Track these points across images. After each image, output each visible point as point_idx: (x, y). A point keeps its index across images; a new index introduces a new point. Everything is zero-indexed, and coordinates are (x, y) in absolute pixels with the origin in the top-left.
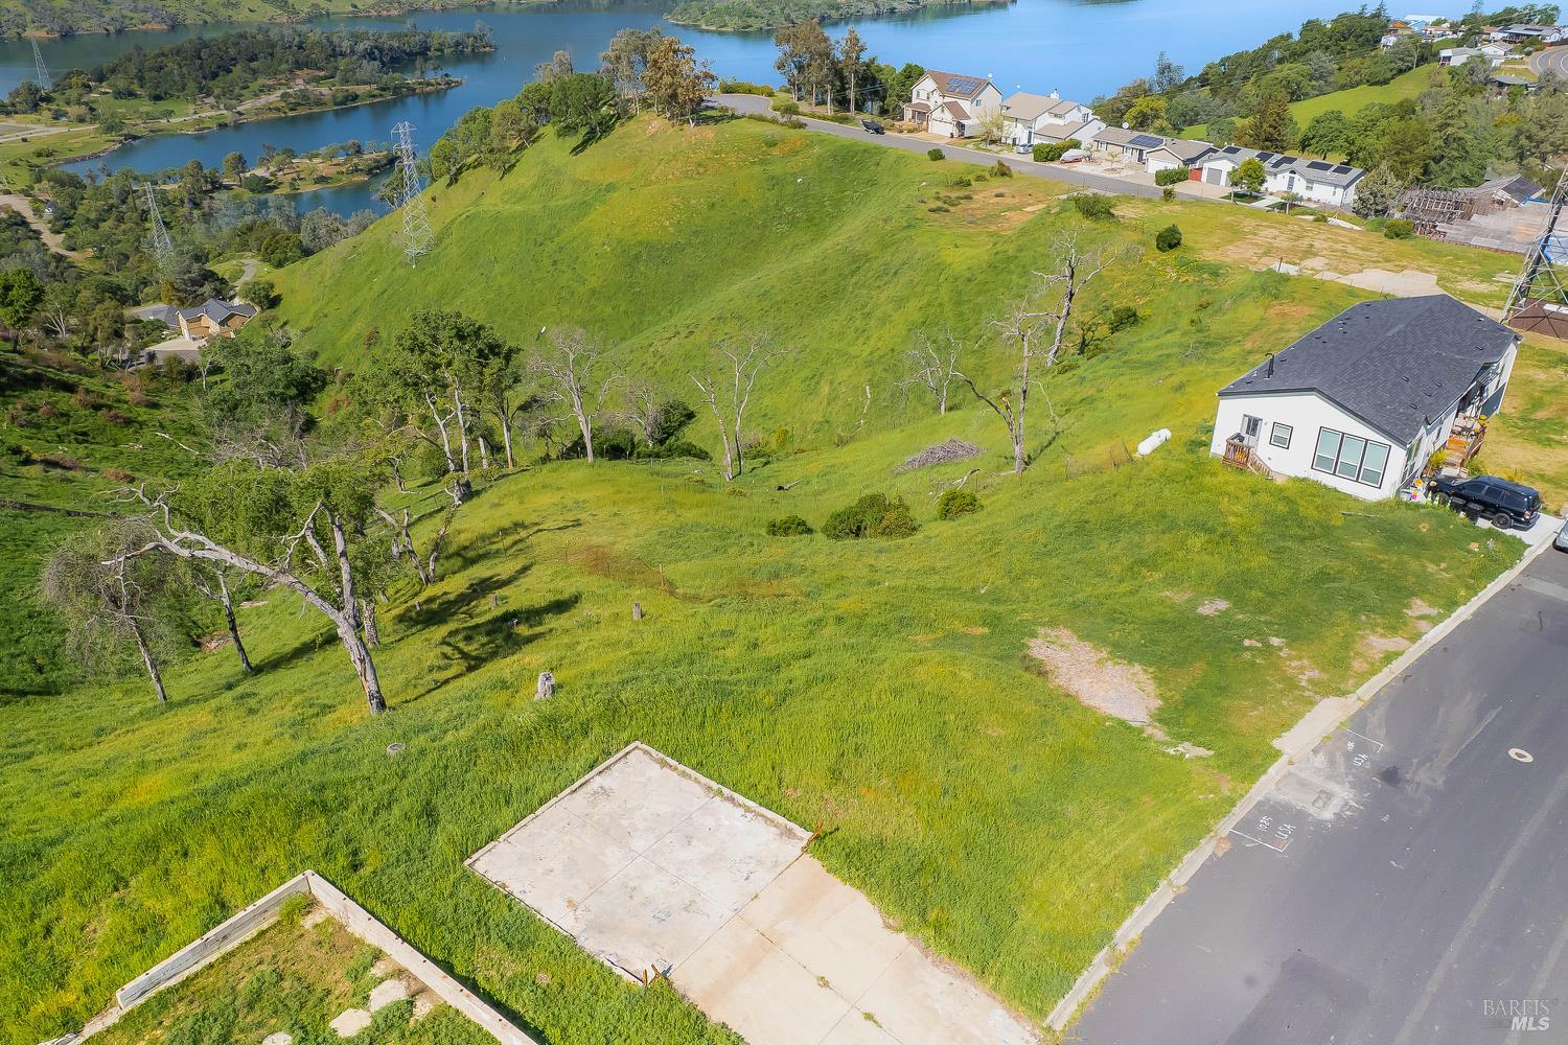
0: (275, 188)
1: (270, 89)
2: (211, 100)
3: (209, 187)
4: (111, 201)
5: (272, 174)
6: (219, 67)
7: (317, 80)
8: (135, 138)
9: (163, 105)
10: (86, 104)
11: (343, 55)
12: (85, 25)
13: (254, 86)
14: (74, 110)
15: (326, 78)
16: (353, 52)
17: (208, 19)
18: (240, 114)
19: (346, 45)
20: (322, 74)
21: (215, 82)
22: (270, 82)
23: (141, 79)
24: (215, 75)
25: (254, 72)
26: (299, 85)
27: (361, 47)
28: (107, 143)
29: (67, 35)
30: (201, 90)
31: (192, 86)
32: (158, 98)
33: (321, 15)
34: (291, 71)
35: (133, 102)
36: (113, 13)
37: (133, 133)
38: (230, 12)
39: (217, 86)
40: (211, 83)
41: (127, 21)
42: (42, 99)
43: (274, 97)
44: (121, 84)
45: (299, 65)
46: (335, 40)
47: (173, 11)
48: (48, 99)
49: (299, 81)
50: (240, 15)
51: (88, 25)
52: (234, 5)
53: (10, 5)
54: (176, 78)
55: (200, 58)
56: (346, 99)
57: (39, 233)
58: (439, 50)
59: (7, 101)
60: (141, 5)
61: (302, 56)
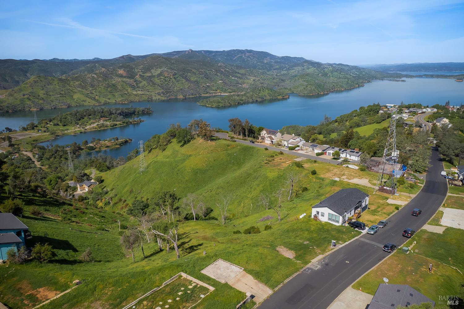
0: (95, 149)
1: (94, 123)
2: (78, 126)
3: (78, 149)
4: (53, 153)
5: (95, 145)
6: (81, 117)
7: (106, 121)
8: (58, 136)
9: (66, 127)
10: (46, 127)
11: (113, 114)
12: (46, 107)
13: (90, 122)
14: (43, 129)
15: (109, 120)
16: (116, 113)
17: (78, 104)
18: (86, 129)
19: (114, 111)
20: (107, 119)
21: (80, 121)
22: (94, 121)
23: (61, 121)
24: (80, 120)
25: (90, 118)
26: (101, 122)
27: (118, 112)
28: (52, 137)
29: (41, 109)
30: (76, 123)
31: (74, 122)
32: (64, 125)
33: (107, 103)
34: (99, 118)
35: (58, 127)
36: (54, 104)
38: (83, 103)
40: (78, 122)
41: (57, 106)
42: (35, 126)
43: (95, 125)
44: (55, 122)
45: (102, 117)
46: (111, 110)
47: (69, 103)
48: (36, 126)
49: (102, 121)
50: (86, 104)
51: (47, 107)
52: (85, 101)
53: (28, 103)
54: (70, 120)
55: (76, 115)
56: (114, 125)
57: (34, 162)
58: (138, 112)
59: (26, 127)
60: (61, 102)
61: (103, 115)
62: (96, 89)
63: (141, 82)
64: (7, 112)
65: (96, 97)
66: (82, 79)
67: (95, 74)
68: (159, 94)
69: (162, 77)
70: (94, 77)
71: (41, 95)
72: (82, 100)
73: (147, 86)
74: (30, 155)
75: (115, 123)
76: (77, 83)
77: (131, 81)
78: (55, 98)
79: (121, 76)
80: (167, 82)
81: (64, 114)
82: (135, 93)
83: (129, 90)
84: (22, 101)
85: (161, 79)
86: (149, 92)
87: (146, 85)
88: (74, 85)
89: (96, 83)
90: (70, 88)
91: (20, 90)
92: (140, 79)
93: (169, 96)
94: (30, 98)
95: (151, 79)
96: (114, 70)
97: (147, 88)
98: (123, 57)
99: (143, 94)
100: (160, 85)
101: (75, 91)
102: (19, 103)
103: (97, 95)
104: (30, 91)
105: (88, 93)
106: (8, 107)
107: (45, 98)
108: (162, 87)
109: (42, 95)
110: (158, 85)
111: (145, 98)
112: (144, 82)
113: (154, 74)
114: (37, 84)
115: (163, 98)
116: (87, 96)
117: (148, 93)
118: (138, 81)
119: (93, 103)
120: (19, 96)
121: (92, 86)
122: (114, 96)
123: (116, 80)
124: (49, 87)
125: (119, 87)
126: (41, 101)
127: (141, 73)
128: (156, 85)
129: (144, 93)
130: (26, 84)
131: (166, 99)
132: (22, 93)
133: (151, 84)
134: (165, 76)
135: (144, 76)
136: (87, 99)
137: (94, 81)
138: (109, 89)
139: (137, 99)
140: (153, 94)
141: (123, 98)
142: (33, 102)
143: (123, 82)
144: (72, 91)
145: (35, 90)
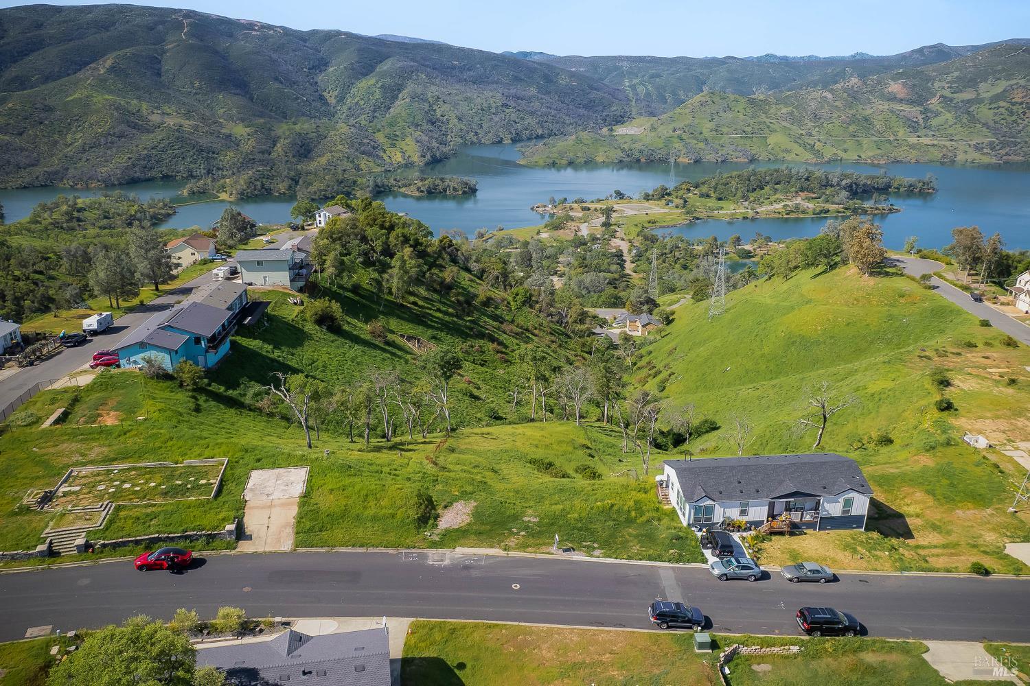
0: (753, 257)
1: (780, 201)
2: (746, 203)
4: (665, 251)
5: (755, 250)
6: (758, 186)
7: (809, 199)
8: (698, 219)
9: (721, 203)
10: (684, 198)
11: (832, 186)
12: (708, 157)
13: (772, 198)
14: (677, 201)
15: (816, 198)
16: (838, 185)
17: (772, 157)
18: (757, 213)
19: (835, 181)
20: (814, 195)
21: (753, 194)
22: (783, 197)
23: (715, 188)
24: (754, 190)
25: (776, 190)
26: (799, 200)
27: (844, 182)
28: (683, 220)
29: (697, 161)
30: (743, 197)
31: (739, 194)
32: (720, 199)
33: (837, 160)
34: (796, 192)
35: (708, 200)
36: (723, 152)
37: (698, 216)
38: (785, 155)
39: (752, 196)
40: (750, 194)
41: (729, 156)
42: (667, 194)
43: (779, 206)
44: (704, 189)
45: (802, 190)
46: (830, 177)
47: (753, 152)
48: (669, 194)
49: (799, 198)
50: (790, 157)
51: (710, 157)
52: (787, 151)
53: (677, 145)
54: (733, 190)
55: (749, 180)
56: (821, 212)
57: (625, 261)
58: (897, 188)
59: (650, 193)
60: (739, 148)
61: (806, 184)
62: (821, 126)
63: (937, 114)
64: (638, 161)
65: (818, 144)
66: (798, 101)
67: (831, 91)
68: (978, 148)
69: (1002, 104)
70: (826, 97)
71: (704, 131)
72: (783, 148)
73: (950, 126)
74: (624, 247)
75: (828, 206)
76: (784, 110)
77: (913, 112)
78: (730, 140)
79: (893, 98)
80: (1014, 118)
81: (726, 175)
82: (913, 140)
83: (902, 133)
84: (668, 140)
85: (999, 107)
86: (951, 140)
87: (950, 123)
88: (776, 114)
89: (825, 112)
90: (768, 121)
91: (672, 119)
92: (938, 108)
93: (1007, 154)
94: (684, 136)
95: (970, 107)
96: (879, 82)
97: (951, 131)
98: (920, 51)
99: (933, 145)
100: (991, 124)
101: (775, 127)
102: (660, 146)
103: (819, 140)
104: (687, 123)
105: (802, 135)
106: (641, 151)
107: (710, 140)
108: (995, 131)
109: (707, 133)
110: (986, 125)
111: (936, 154)
112: (948, 116)
113: (983, 95)
114: (704, 109)
115: (986, 160)
116: (797, 140)
117: (948, 143)
118: (932, 112)
119: (807, 156)
120: (666, 131)
121: (816, 117)
122: (859, 144)
123: (877, 108)
124: (724, 115)
125: (878, 125)
126: (702, 145)
127: (947, 93)
128: (980, 122)
129: (935, 142)
130: (685, 108)
131: (994, 161)
132: (671, 126)
133: (965, 120)
134: (1013, 100)
135: (951, 100)
136: (796, 146)
137: (822, 107)
138: (852, 128)
139: (913, 155)
140: (962, 146)
141: (879, 151)
142: (686, 145)
143: (892, 112)
144: (768, 127)
145: (697, 121)
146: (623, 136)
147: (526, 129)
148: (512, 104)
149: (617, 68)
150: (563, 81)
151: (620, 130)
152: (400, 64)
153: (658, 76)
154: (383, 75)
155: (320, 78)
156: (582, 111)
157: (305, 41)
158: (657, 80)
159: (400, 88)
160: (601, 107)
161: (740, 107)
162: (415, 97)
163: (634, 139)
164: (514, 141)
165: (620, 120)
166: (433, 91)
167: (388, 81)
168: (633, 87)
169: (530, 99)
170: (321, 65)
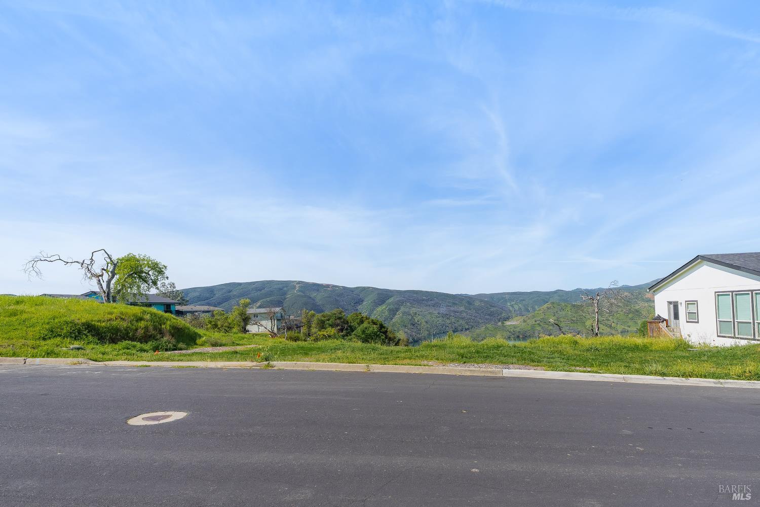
17: (589, 332)
36: (564, 330)
41: (566, 332)
47: (580, 330)
53: (538, 328)
60: (571, 328)
62: (613, 315)
64: (518, 337)
65: (613, 324)
67: (615, 299)
78: (566, 325)
79: (648, 301)
84: (533, 326)
89: (614, 309)
90: (584, 314)
91: (534, 316)
96: (640, 294)
102: (530, 329)
103: (613, 322)
104: (542, 317)
105: (604, 320)
106: (519, 332)
114: (550, 311)
119: (609, 330)
120: (531, 322)
121: (609, 312)
122: (636, 323)
123: (640, 305)
124: (561, 313)
125: (644, 313)
126: (551, 327)
130: (539, 311)
132: (534, 320)
137: (612, 307)
138: (630, 316)
142: (543, 328)
144: (585, 318)
145: (546, 317)
146: (509, 326)
147: (460, 326)
148: (452, 314)
149: (503, 298)
150: (477, 304)
151: (508, 323)
152: (398, 299)
153: (524, 300)
154: (389, 304)
155: (359, 307)
156: (487, 317)
157: (353, 291)
158: (524, 302)
159: (397, 310)
160: (497, 315)
161: (569, 309)
162: (404, 313)
163: (515, 327)
164: (454, 332)
165: (507, 319)
166: (413, 310)
167: (392, 307)
168: (512, 306)
169: (461, 312)
170: (360, 301)
